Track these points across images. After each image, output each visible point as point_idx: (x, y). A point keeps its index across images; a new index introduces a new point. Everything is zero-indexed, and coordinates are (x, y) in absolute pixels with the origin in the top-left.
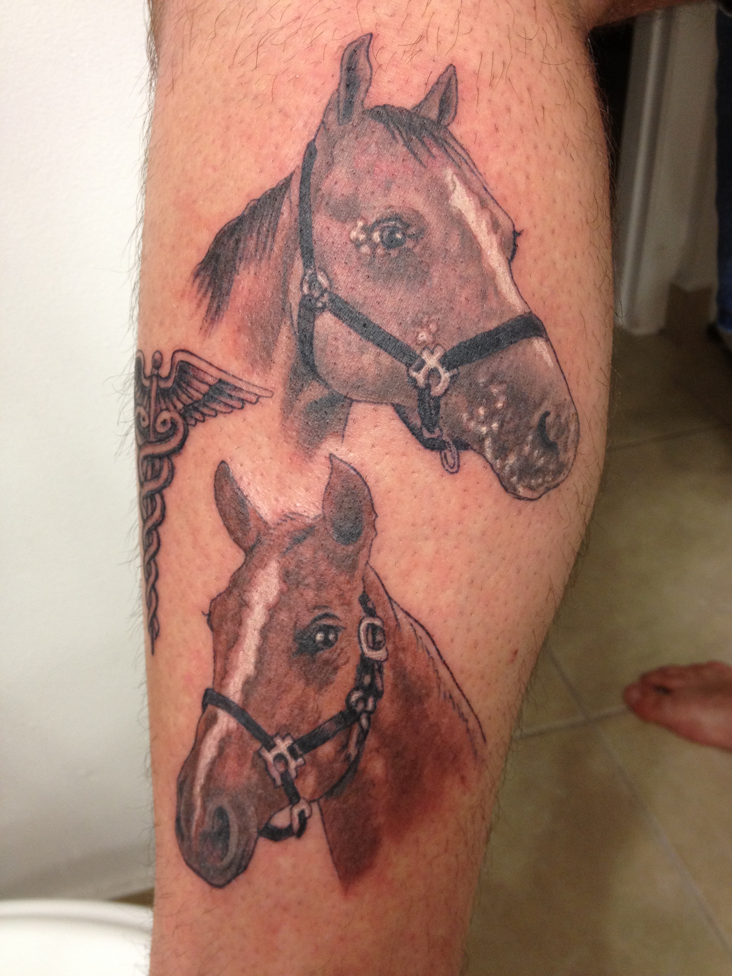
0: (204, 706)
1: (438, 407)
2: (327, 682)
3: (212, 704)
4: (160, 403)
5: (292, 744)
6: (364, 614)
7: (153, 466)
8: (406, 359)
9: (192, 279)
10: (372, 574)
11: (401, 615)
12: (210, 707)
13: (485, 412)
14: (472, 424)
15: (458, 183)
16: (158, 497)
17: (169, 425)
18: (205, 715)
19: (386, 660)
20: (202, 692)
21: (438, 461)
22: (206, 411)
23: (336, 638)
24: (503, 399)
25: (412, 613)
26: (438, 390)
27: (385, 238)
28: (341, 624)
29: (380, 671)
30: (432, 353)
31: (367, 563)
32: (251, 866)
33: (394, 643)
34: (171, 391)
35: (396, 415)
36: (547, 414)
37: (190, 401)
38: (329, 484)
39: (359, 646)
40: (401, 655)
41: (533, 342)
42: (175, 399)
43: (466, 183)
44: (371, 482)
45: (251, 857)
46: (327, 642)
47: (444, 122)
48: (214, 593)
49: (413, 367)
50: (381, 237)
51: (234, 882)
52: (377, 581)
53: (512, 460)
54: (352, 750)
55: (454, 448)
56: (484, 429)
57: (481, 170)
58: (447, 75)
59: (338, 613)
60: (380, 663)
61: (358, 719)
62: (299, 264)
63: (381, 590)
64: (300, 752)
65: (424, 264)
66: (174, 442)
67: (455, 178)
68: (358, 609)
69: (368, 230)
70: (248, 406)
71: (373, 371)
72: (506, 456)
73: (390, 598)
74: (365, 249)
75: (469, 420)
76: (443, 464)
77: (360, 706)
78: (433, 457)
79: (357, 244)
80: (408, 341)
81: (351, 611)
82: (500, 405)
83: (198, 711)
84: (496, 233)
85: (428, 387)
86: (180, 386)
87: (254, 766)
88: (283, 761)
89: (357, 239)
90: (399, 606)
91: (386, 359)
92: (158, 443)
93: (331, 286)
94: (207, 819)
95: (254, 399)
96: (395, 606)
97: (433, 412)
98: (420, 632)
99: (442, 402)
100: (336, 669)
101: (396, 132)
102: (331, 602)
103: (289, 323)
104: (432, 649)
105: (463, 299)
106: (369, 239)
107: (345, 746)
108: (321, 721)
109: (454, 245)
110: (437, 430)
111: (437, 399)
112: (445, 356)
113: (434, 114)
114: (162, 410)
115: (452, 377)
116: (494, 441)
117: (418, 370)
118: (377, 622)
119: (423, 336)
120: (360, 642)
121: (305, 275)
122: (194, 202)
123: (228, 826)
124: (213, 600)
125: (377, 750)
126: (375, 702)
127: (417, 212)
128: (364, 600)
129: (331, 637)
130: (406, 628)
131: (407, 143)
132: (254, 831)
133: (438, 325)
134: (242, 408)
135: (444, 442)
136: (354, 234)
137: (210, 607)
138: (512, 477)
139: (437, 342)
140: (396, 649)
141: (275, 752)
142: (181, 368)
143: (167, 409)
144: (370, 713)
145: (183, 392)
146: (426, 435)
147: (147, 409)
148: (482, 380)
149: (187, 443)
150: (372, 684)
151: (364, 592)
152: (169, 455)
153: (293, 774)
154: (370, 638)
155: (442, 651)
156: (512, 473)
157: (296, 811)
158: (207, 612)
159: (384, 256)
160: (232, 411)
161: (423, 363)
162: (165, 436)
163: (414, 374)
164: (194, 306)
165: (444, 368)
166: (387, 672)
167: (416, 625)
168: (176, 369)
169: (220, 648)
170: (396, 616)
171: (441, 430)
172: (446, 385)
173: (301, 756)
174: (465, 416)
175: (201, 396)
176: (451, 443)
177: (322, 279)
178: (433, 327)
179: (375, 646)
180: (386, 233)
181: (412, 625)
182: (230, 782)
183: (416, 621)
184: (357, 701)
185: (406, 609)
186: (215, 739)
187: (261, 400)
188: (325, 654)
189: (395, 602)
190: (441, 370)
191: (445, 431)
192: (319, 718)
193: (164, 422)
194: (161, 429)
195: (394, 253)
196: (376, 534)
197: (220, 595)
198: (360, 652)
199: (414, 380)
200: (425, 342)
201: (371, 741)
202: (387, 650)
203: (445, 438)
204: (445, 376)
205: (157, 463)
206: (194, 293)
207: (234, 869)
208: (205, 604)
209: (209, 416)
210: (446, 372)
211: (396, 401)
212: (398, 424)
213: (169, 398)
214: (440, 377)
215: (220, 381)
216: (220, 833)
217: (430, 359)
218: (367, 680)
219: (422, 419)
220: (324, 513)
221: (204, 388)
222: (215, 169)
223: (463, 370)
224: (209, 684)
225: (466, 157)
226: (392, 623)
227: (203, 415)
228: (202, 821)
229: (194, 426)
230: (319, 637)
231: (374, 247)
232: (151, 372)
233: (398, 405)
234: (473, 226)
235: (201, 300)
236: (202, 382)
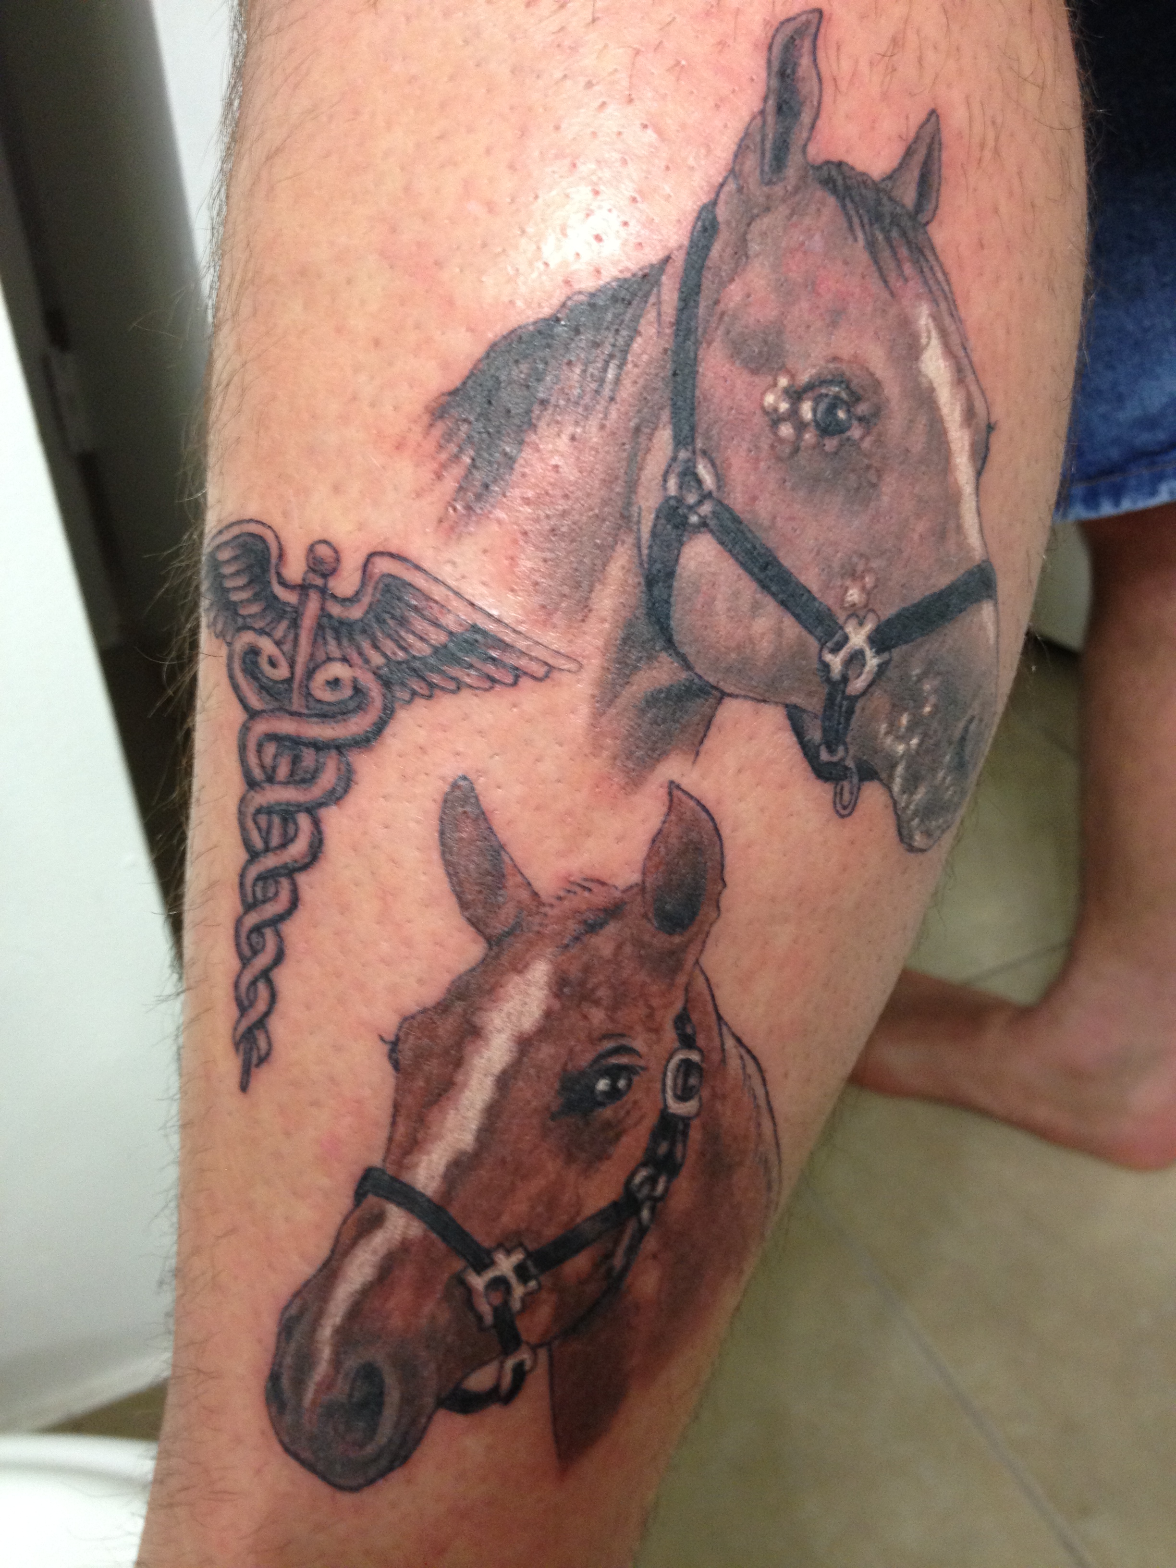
0: (359, 1195)
1: (850, 712)
2: (602, 1156)
3: (377, 1194)
4: (326, 643)
5: (524, 1260)
6: (677, 1044)
7: (296, 760)
8: (819, 631)
9: (426, 419)
10: (701, 980)
11: (730, 1043)
12: (371, 1200)
13: (908, 722)
14: (889, 740)
15: (934, 334)
16: (304, 821)
17: (348, 692)
18: (357, 1213)
19: (698, 1114)
20: (357, 1171)
21: (829, 797)
22: (436, 679)
23: (629, 1085)
24: (933, 699)
25: (746, 1040)
26: (858, 684)
27: (819, 415)
28: (642, 1063)
29: (685, 1134)
30: (861, 624)
31: (697, 962)
32: (417, 1455)
33: (713, 1088)
34: (358, 627)
35: (787, 723)
36: (971, 720)
37: (401, 655)
38: (660, 832)
39: (660, 1096)
40: (719, 1106)
41: (981, 609)
42: (366, 645)
43: (944, 334)
44: (725, 832)
45: (418, 1441)
46: (614, 1093)
47: (922, 218)
48: (412, 1007)
49: (829, 644)
50: (814, 411)
51: (381, 1482)
52: (706, 992)
53: (920, 795)
54: (618, 1261)
55: (855, 780)
56: (901, 748)
57: (963, 313)
58: (929, 128)
59: (638, 1044)
60: (686, 1121)
61: (637, 1211)
62: (664, 436)
63: (710, 1008)
64: (533, 1270)
65: (872, 471)
66: (357, 725)
67: (931, 325)
68: (670, 1035)
69: (795, 395)
70: (525, 682)
71: (765, 647)
72: (916, 788)
73: (720, 1018)
74: (786, 430)
75: (887, 733)
76: (835, 803)
77: (645, 1191)
78: (823, 791)
79: (775, 419)
80: (829, 600)
81: (659, 1041)
82: (927, 709)
83: (345, 1202)
84: (969, 426)
85: (845, 679)
86: (380, 621)
87: (448, 1296)
88: (502, 1288)
89: (776, 410)
90: (729, 1028)
91: (792, 629)
92: (315, 719)
93: (719, 488)
94: (340, 1381)
95: (541, 671)
96: (725, 1030)
97: (842, 720)
98: (751, 1068)
99: (859, 705)
100: (618, 1137)
101: (856, 220)
102: (631, 1028)
103: (630, 540)
104: (760, 1092)
105: (916, 537)
106: (794, 414)
107: (609, 1256)
108: (579, 1220)
109: (918, 443)
110: (841, 748)
111: (853, 700)
112: (878, 630)
113: (908, 196)
114: (329, 659)
115: (880, 666)
116: (908, 768)
117: (835, 650)
118: (695, 1057)
119: (854, 595)
120: (664, 1091)
121: (674, 459)
122: (438, 264)
123: (381, 1394)
124: (405, 1019)
125: (655, 1256)
126: (669, 1181)
127: (872, 375)
128: (682, 1020)
129: (622, 1084)
130: (734, 1063)
131: (871, 246)
132: (429, 1401)
133: (877, 580)
134: (515, 684)
135: (847, 768)
136: (770, 399)
137: (400, 1028)
138: (913, 819)
139: (870, 606)
140: (714, 1096)
141: (490, 1274)
142: (387, 589)
143: (345, 660)
144: (655, 1200)
145: (389, 636)
146: (824, 756)
147: (287, 647)
148: (916, 671)
149: (388, 731)
150: (670, 1154)
151: (685, 1009)
152: (339, 747)
153: (516, 1305)
154: (680, 1081)
155: (771, 1094)
156: (915, 814)
157: (510, 1363)
158: (392, 1038)
159: (814, 447)
160: (492, 688)
161: (846, 639)
162: (335, 709)
163: (828, 657)
164: (426, 474)
165: (874, 650)
166: (695, 1135)
167: (746, 1057)
168: (375, 588)
169: (409, 1100)
170: (723, 1044)
171: (847, 750)
172: (870, 677)
173: (536, 1277)
174: (883, 727)
175: (426, 650)
176: (854, 770)
177: (704, 471)
178: (869, 580)
179: (684, 1096)
180: (822, 407)
181: (742, 1058)
182: (396, 1322)
183: (749, 1052)
184: (642, 1184)
185: (739, 1034)
186: (375, 1252)
187: (556, 675)
188: (607, 1113)
189: (726, 1024)
190: (869, 653)
191: (851, 752)
192: (578, 1213)
193: (335, 683)
194: (327, 696)
195: (831, 444)
196: (719, 915)
197: (424, 1011)
198: (661, 1106)
199: (826, 667)
200: (854, 605)
201: (651, 1243)
202: (700, 1099)
203: (850, 763)
204: (872, 662)
205: (309, 758)
206: (429, 446)
207: (384, 1463)
208: (389, 1023)
209: (443, 689)
210: (874, 657)
211: (795, 699)
212: (788, 738)
213: (351, 639)
214: (864, 665)
215: (475, 628)
216: (363, 1405)
217: (856, 634)
218: (663, 1148)
219: (825, 730)
220: (644, 882)
221: (437, 637)
222: (491, 207)
223: (896, 653)
224: (376, 1160)
225: (946, 288)
226: (716, 1057)
227: (431, 686)
228: (327, 1385)
229: (409, 702)
230: (602, 1085)
231: (801, 427)
232: (304, 580)
233: (795, 707)
234: (945, 411)
235: (444, 466)
236: (436, 624)
